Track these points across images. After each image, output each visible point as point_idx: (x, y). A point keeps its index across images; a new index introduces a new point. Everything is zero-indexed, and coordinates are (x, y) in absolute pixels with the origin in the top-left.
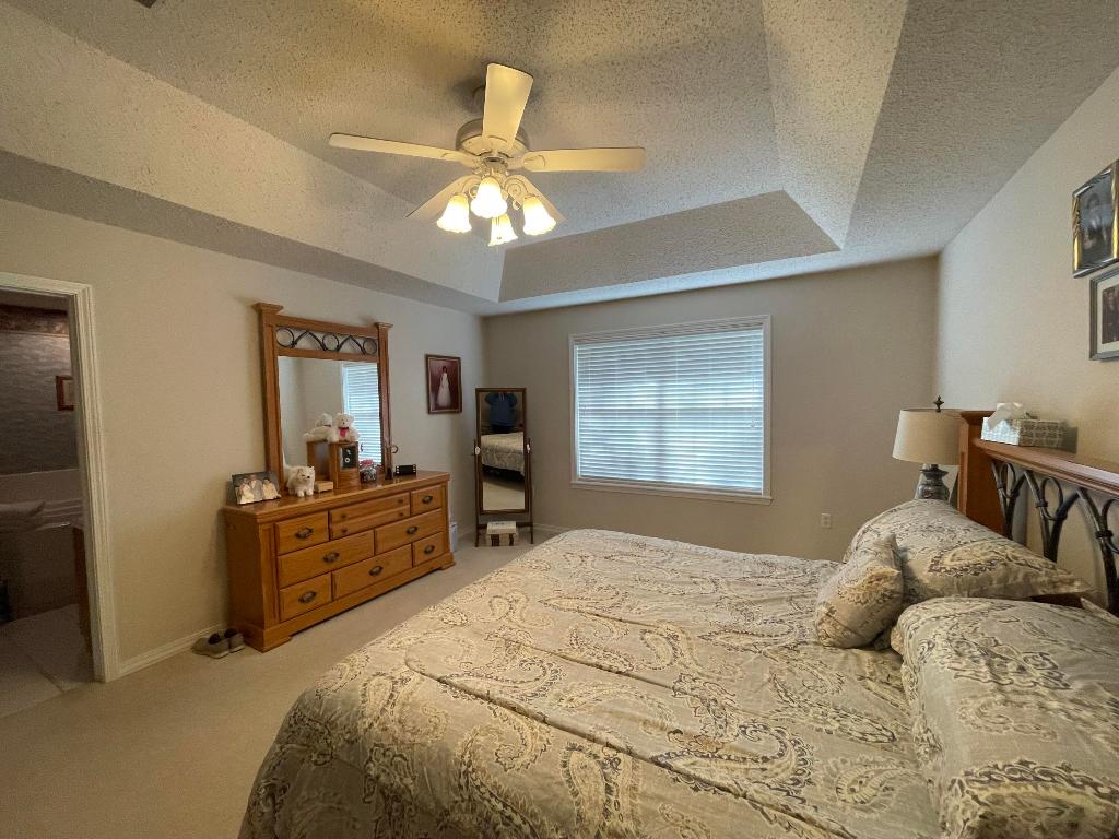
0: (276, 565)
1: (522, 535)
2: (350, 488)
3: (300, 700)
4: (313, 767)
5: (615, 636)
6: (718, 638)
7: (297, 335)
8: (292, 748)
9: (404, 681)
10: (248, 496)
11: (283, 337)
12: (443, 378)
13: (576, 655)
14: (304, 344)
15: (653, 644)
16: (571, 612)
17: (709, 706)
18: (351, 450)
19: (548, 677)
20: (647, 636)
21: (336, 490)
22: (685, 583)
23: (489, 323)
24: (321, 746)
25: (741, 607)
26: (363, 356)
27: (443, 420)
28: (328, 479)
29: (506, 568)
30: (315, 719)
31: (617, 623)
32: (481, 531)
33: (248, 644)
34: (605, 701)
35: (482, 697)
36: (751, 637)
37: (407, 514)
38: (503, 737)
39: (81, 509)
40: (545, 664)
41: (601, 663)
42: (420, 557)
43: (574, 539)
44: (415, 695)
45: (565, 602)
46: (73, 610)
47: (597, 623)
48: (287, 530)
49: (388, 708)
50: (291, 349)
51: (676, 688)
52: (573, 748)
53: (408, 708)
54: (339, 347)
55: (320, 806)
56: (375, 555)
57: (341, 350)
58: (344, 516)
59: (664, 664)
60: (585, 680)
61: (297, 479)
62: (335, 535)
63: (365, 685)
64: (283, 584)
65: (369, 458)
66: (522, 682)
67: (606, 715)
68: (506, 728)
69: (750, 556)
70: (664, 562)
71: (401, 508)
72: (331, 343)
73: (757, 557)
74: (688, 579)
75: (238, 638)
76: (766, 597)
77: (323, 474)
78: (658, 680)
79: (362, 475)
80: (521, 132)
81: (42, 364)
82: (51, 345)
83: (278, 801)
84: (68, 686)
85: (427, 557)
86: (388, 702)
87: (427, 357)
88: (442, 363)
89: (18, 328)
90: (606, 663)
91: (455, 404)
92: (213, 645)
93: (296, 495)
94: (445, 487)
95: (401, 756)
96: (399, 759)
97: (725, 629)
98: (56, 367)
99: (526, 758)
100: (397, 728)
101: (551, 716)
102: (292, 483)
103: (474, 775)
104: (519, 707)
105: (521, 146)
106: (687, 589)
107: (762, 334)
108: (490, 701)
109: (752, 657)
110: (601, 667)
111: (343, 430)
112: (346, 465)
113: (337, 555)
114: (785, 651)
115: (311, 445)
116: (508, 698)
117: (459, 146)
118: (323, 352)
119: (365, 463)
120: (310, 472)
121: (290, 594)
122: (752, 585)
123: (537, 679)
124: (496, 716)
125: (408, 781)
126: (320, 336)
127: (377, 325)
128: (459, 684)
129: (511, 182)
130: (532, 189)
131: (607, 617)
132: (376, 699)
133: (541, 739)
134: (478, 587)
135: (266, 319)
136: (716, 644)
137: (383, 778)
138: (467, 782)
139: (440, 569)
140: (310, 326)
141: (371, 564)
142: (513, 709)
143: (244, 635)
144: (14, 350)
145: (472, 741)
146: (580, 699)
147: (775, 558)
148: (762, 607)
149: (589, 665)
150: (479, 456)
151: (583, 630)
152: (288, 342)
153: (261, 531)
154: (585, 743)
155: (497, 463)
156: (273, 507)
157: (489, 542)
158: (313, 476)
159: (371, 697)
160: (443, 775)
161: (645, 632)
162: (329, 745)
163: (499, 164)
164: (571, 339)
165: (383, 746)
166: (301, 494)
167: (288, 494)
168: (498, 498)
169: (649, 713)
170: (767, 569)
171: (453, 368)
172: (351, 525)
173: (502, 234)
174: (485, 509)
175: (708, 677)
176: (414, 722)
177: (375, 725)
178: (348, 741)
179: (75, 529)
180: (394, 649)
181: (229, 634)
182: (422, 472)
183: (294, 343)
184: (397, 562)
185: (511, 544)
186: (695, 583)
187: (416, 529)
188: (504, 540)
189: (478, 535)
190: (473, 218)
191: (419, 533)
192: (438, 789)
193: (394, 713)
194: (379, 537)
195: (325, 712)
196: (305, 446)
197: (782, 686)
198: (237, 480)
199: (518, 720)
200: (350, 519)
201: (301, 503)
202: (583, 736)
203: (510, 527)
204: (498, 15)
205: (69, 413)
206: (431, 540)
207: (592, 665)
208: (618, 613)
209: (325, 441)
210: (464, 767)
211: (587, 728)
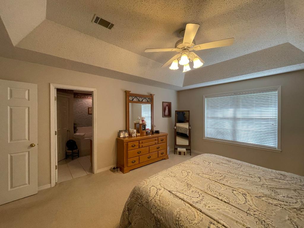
0: (127, 153)
1: (188, 153)
2: (144, 136)
3: (134, 188)
4: (138, 206)
5: (222, 189)
6: (263, 199)
7: (133, 98)
8: (133, 200)
9: (160, 189)
10: (122, 136)
11: (130, 98)
12: (167, 108)
13: (209, 193)
14: (135, 100)
15: (237, 195)
16: (207, 179)
17: (262, 222)
18: (144, 126)
19: (201, 198)
20: (234, 192)
21: (141, 136)
22: (247, 176)
23: (179, 93)
24: (140, 201)
25: (272, 189)
26: (147, 102)
27: (166, 119)
28: (139, 133)
29: (185, 162)
30: (138, 194)
31: (223, 185)
32: (176, 150)
33: (121, 171)
34: (221, 210)
35: (181, 199)
36: (278, 201)
37: (157, 143)
38: (188, 213)
39: (92, 135)
40: (200, 193)
41: (218, 197)
42: (160, 155)
43: (206, 156)
44: (163, 194)
45: (204, 175)
46: (89, 156)
47: (215, 184)
48: (130, 144)
49: (156, 196)
50: (132, 101)
51: (247, 212)
52: (211, 223)
53: (161, 197)
54: (142, 100)
55: (139, 217)
56: (149, 153)
57: (143, 101)
58: (142, 142)
59: (242, 203)
60: (213, 201)
61: (133, 133)
62: (140, 147)
63: (150, 188)
64: (129, 157)
65: (148, 128)
66: (193, 197)
67: (222, 215)
68: (189, 210)
69: (274, 171)
70: (238, 168)
71: (155, 142)
72: (141, 99)
73: (278, 172)
74: (248, 175)
75: (119, 169)
76: (283, 187)
77: (138, 132)
78: (240, 208)
79: (147, 132)
80: (194, 40)
81: (86, 105)
82: (88, 101)
83: (130, 212)
84: (88, 173)
85: (162, 155)
86: (156, 194)
87: (163, 102)
88: (167, 104)
89: (83, 98)
90: (220, 198)
91: (170, 115)
92: (114, 170)
93: (132, 136)
94: (167, 137)
95: (160, 210)
96: (159, 211)
97: (266, 196)
98: (88, 105)
99: (196, 222)
100: (159, 202)
101: (203, 210)
102: (131, 133)
103: (180, 222)
104: (193, 205)
105: (193, 44)
106: (248, 179)
107: (277, 93)
108: (184, 201)
109: (279, 209)
110: (218, 199)
111: (143, 121)
112: (143, 130)
113: (140, 152)
114: (295, 210)
115: (135, 124)
116: (189, 201)
117: (176, 47)
118: (139, 102)
119: (147, 129)
120: (135, 131)
121: (130, 160)
122: (276, 182)
123: (197, 198)
124: (186, 206)
125: (162, 217)
126: (138, 98)
127: (151, 95)
128: (174, 193)
129: (190, 55)
130: (196, 55)
131: (219, 183)
132: (153, 193)
133: (200, 217)
134: (178, 167)
135: (127, 94)
136: (263, 201)
137: (155, 215)
138: (178, 223)
139: (165, 159)
140: (136, 96)
141: (148, 155)
142: (191, 205)
143: (120, 169)
144: (82, 102)
145: (179, 211)
146: (212, 208)
147: (286, 173)
148: (282, 191)
149: (214, 197)
150: (176, 129)
151: (211, 185)
152: (131, 100)
153: (124, 144)
154: (215, 223)
155: (180, 131)
156: (127, 139)
157: (178, 153)
158: (136, 132)
159: (152, 192)
160: (171, 219)
161: (234, 190)
162: (142, 202)
163: (187, 50)
164: (204, 97)
165: (155, 206)
166: (133, 136)
167: (130, 136)
168: (180, 141)
169: (238, 219)
170: (283, 177)
171: (169, 105)
172: (144, 145)
173: (187, 69)
174: (177, 144)
175: (260, 212)
176: (163, 202)
177: (153, 200)
178: (146, 202)
179: (91, 140)
180: (156, 180)
181: (117, 168)
182: (161, 132)
183: (133, 100)
184: (154, 155)
185: (184, 155)
186: (251, 177)
187: (159, 147)
188: (182, 153)
189: (175, 151)
190: (179, 65)
191: (160, 149)
192: (170, 222)
193: (157, 198)
194: (150, 149)
195: (141, 192)
196: (134, 124)
197: (295, 223)
198: (120, 131)
199: (193, 209)
200: (144, 143)
201: (133, 138)
202: (214, 220)
203: (184, 150)
204: (189, 11)
205: (91, 115)
206: (162, 151)
207: (215, 197)
208: (223, 182)
209: (139, 123)
210: (177, 219)
211: (216, 218)
